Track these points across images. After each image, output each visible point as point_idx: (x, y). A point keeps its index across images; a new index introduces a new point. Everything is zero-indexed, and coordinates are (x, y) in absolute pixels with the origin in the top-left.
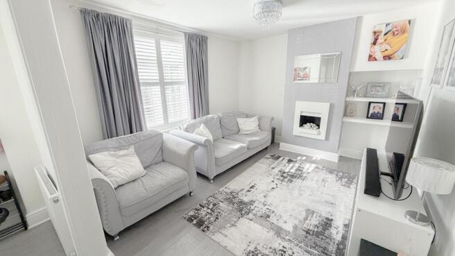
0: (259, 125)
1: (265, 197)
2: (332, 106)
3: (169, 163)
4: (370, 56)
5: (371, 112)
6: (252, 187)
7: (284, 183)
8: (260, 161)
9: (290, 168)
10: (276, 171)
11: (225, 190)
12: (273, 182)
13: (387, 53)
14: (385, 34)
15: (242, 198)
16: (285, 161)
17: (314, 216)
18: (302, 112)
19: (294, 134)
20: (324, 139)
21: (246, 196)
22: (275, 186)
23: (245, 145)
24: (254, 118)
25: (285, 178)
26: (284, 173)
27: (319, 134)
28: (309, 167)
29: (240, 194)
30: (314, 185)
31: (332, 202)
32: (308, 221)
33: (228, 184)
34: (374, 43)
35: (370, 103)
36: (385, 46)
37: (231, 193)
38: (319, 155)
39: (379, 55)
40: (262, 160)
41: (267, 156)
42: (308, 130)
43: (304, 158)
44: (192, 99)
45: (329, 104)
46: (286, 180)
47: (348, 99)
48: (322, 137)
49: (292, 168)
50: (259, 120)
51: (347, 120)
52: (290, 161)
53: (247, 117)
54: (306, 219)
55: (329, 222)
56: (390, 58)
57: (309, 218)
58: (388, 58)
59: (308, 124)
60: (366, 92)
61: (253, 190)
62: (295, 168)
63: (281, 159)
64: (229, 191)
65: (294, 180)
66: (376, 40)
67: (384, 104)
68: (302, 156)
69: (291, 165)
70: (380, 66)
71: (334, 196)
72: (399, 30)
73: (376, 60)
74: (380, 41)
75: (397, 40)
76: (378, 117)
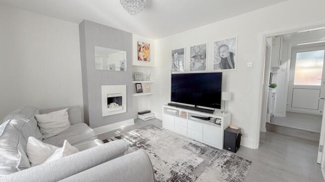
2: (127, 88)
5: (138, 89)
7: (150, 149)
9: (130, 141)
13: (145, 57)
14: (143, 47)
15: (166, 179)
17: (189, 147)
18: (108, 94)
19: (103, 116)
20: (126, 111)
21: (162, 175)
24: (64, 111)
25: (142, 146)
26: (135, 145)
30: (157, 138)
31: (175, 138)
32: (193, 151)
34: (140, 51)
35: (136, 84)
36: (144, 54)
39: (142, 58)
42: (114, 108)
45: (125, 86)
46: (145, 147)
48: (124, 110)
52: (118, 138)
55: (193, 144)
57: (190, 149)
58: (145, 60)
60: (135, 78)
63: (110, 140)
65: (147, 143)
66: (140, 49)
67: (141, 84)
69: (125, 139)
70: (142, 63)
71: (170, 136)
72: (147, 48)
73: (141, 60)
74: (142, 50)
75: (147, 52)
76: (141, 91)
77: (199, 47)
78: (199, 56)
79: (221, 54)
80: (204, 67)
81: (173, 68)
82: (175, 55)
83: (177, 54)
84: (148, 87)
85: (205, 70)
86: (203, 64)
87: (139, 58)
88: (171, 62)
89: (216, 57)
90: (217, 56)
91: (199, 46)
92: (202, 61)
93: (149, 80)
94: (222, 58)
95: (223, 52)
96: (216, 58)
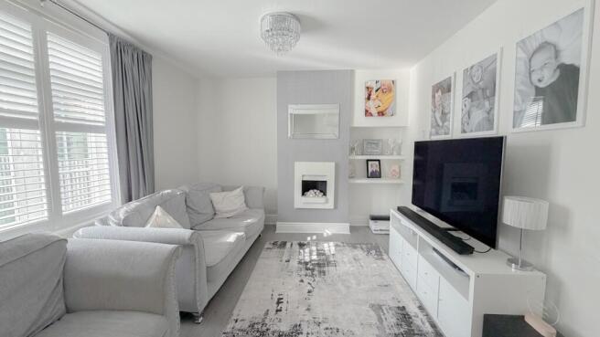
0: (245, 201)
1: (308, 309)
2: (337, 167)
3: (87, 310)
4: (367, 111)
5: (370, 170)
6: (278, 303)
7: (317, 279)
8: (261, 256)
9: (309, 255)
10: (294, 263)
11: (238, 325)
12: (302, 281)
13: (380, 109)
14: (377, 91)
15: (275, 328)
16: (296, 247)
17: (385, 312)
18: (303, 176)
19: (296, 206)
20: (332, 207)
21: (280, 321)
22: (309, 288)
23: (242, 233)
24: (238, 190)
25: (313, 270)
26: (306, 263)
27: (327, 202)
28: (329, 248)
29: (267, 321)
30: (352, 269)
31: (385, 283)
32: (385, 323)
33: (235, 312)
34: (369, 98)
35: (368, 161)
36: (378, 103)
37: (252, 326)
38: (329, 229)
39: (374, 111)
40: (264, 253)
41: (267, 245)
42: (313, 199)
43: (314, 237)
44: (124, 161)
45: (333, 164)
46: (316, 272)
47: (351, 158)
48: (330, 205)
49: (311, 254)
50: (245, 192)
51: (352, 181)
52: (301, 245)
53: (223, 191)
54: (380, 320)
55: (403, 312)
56: (383, 115)
57: (383, 317)
58: (381, 114)
59: (311, 191)
60: (363, 150)
61: (283, 306)
62: (315, 253)
63: (288, 245)
64: (245, 325)
65: (326, 269)
66: (370, 95)
67: (379, 160)
68: (311, 235)
69: (307, 250)
70: (375, 122)
71: (380, 275)
72: (387, 89)
73: (371, 115)
74: (373, 96)
75: (386, 97)
76: (376, 175)
77: (482, 67)
78: (480, 92)
79: (535, 77)
80: (490, 122)
81: (432, 127)
82: (436, 95)
83: (440, 93)
84: (396, 168)
85: (492, 128)
86: (488, 113)
87: (367, 113)
88: (430, 113)
89: (522, 88)
90: (522, 83)
91: (480, 65)
92: (487, 103)
93: (399, 154)
94: (537, 88)
95: (541, 69)
96: (520, 91)
